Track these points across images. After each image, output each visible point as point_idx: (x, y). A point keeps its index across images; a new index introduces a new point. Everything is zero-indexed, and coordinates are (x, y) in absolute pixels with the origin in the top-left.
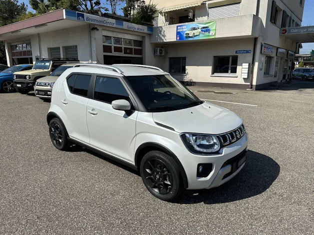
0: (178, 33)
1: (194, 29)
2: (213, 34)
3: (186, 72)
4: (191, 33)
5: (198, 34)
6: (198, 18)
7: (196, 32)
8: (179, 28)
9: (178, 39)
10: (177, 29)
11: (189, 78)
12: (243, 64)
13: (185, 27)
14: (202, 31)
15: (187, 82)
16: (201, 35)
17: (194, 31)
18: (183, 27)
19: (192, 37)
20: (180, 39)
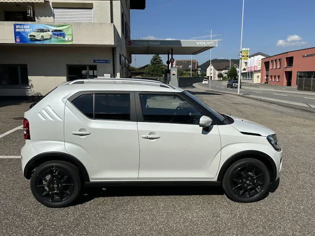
0: (17, 34)
1: (42, 31)
2: (70, 39)
3: (30, 84)
4: (38, 36)
5: (49, 37)
6: (40, 18)
7: (46, 35)
8: (17, 27)
9: (18, 40)
10: (15, 28)
11: (36, 92)
12: (105, 75)
13: (28, 27)
14: (53, 34)
15: (33, 96)
16: (53, 39)
17: (42, 34)
18: (25, 27)
19: (40, 40)
20: (21, 41)
